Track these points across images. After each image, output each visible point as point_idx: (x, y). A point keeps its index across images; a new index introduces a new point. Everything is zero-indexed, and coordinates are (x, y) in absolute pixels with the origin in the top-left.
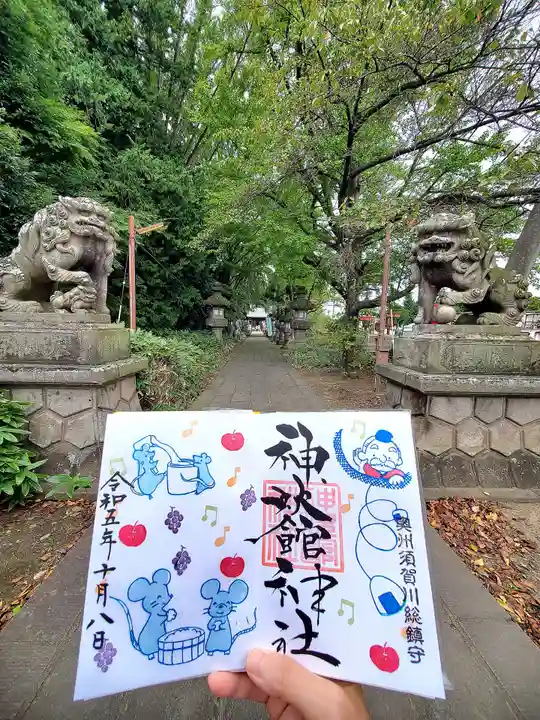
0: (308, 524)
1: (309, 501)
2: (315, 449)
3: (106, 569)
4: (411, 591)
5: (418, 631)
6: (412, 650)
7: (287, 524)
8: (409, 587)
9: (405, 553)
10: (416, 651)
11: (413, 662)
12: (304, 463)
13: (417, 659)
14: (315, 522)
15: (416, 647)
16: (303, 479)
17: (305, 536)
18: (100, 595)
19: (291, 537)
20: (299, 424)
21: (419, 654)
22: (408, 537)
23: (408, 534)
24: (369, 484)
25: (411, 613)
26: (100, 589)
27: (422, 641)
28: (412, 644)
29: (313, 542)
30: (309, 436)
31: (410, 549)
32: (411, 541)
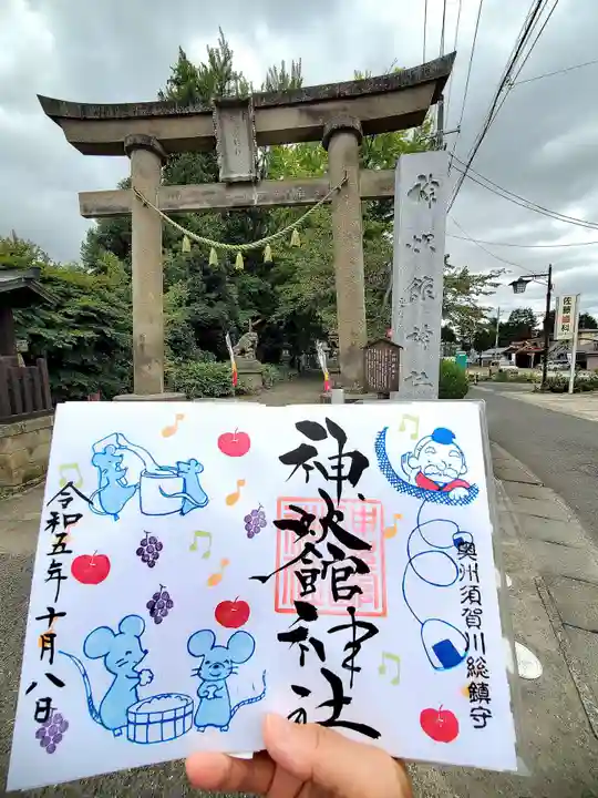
0: (338, 555)
1: (340, 524)
2: (349, 454)
3: (52, 615)
4: (475, 637)
5: (484, 687)
6: (475, 713)
7: (310, 556)
8: (473, 631)
9: (468, 589)
10: (481, 712)
11: (476, 727)
12: (334, 473)
13: (481, 722)
14: (348, 552)
15: (481, 708)
16: (333, 495)
17: (334, 571)
18: (44, 649)
19: (314, 572)
20: (328, 420)
21: (484, 716)
22: (473, 568)
23: (473, 564)
24: (421, 500)
25: (475, 664)
26: (44, 641)
27: (488, 700)
28: (476, 705)
29: (344, 579)
30: (341, 437)
31: (474, 583)
32: (476, 572)
